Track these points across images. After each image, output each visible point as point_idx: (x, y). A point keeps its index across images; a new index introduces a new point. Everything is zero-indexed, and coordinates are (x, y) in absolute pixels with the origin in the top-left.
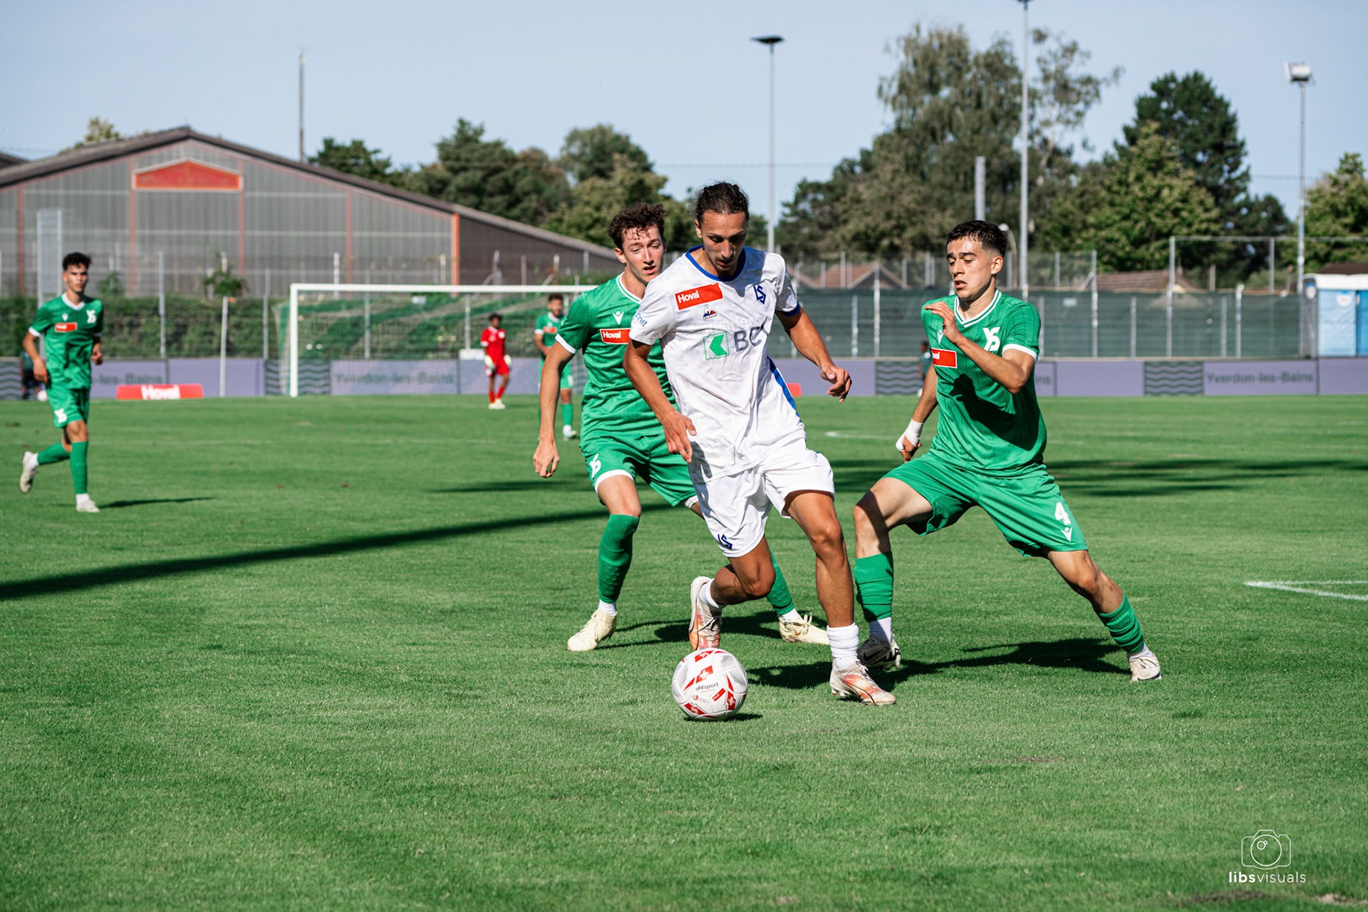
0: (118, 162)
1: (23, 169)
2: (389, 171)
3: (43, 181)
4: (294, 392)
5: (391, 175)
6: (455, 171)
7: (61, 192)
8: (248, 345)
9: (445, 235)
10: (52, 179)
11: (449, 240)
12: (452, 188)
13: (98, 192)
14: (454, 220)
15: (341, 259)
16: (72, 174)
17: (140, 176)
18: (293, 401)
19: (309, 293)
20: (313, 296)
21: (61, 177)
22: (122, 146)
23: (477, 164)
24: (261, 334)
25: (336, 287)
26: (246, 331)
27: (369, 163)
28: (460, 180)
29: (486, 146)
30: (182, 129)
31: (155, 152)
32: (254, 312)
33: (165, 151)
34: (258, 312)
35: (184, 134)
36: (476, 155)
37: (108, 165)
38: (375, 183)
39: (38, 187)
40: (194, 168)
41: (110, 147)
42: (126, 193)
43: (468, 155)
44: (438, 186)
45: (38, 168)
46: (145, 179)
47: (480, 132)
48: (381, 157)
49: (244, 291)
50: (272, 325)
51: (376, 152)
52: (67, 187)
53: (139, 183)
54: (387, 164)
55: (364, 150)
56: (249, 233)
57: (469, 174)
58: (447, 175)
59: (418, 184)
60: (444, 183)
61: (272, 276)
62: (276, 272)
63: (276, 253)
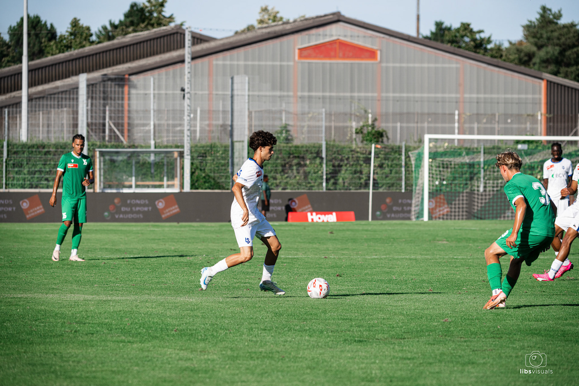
0: (285, 39)
1: (212, 44)
2: (490, 46)
3: (228, 54)
4: (426, 218)
5: (492, 50)
6: (540, 47)
7: (242, 63)
8: (388, 181)
9: (536, 96)
10: (235, 52)
11: (539, 100)
12: (536, 60)
13: (270, 63)
14: (543, 85)
16: (249, 48)
17: (301, 50)
21: (242, 50)
22: (288, 27)
23: (556, 41)
26: (387, 170)
27: (474, 40)
28: (542, 53)
29: (564, 26)
30: (333, 14)
31: (314, 31)
32: (393, 155)
33: (321, 30)
34: (397, 155)
35: (336, 18)
36: (556, 34)
37: (277, 42)
38: (479, 56)
39: (224, 60)
40: (343, 45)
41: (278, 28)
42: (291, 63)
43: (549, 34)
44: (526, 58)
45: (224, 45)
46: (305, 53)
47: (559, 16)
48: (483, 35)
49: (385, 139)
50: (407, 165)
51: (480, 32)
52: (246, 59)
53: (301, 56)
54: (489, 41)
55: (471, 31)
56: (384, 95)
57: (550, 49)
58: (534, 49)
60: (530, 56)
61: (401, 128)
62: (405, 125)
63: (405, 111)
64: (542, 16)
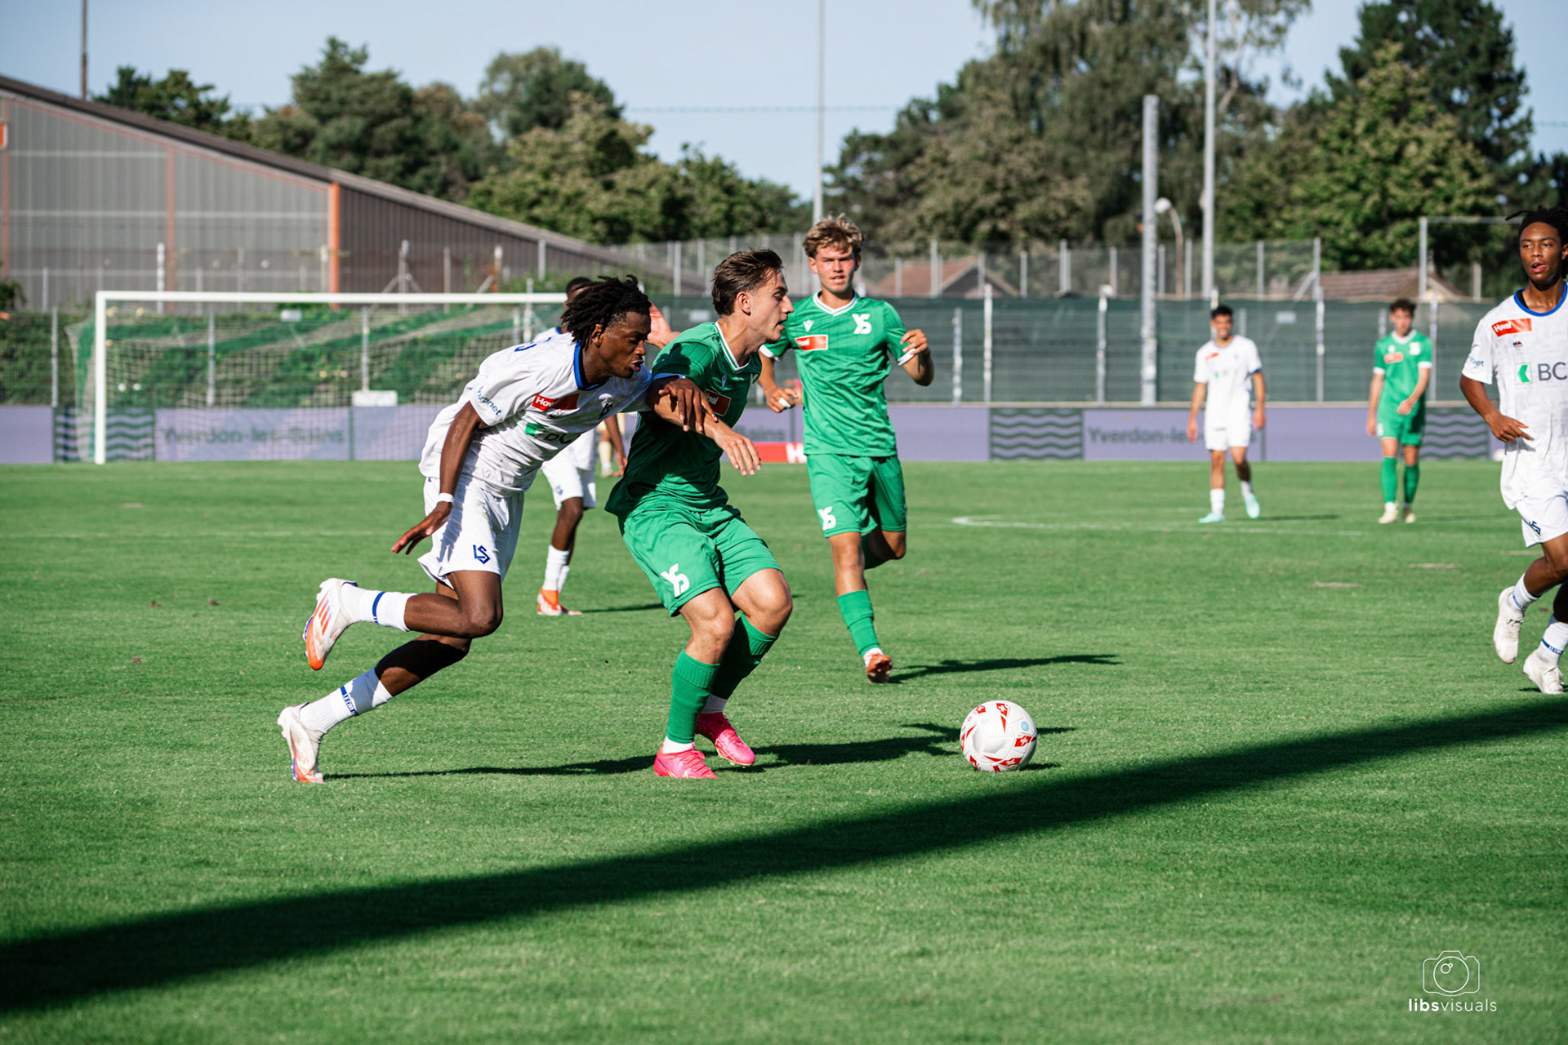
2: (226, 117)
4: (100, 457)
5: (230, 124)
6: (324, 118)
8: (24, 384)
9: (319, 215)
11: (325, 222)
12: (319, 143)
14: (332, 192)
15: (166, 253)
18: (99, 470)
19: (120, 304)
20: (126, 310)
23: (356, 107)
24: (46, 368)
25: (160, 296)
26: (22, 363)
27: (196, 105)
28: (330, 131)
29: (373, 79)
32: (33, 334)
34: (42, 333)
36: (356, 93)
43: (343, 93)
44: (298, 140)
47: (361, 57)
48: (212, 95)
49: (18, 302)
50: (63, 354)
51: (207, 88)
54: (224, 106)
55: (189, 85)
56: (16, 213)
57: (344, 123)
58: (311, 123)
59: (270, 138)
60: (307, 136)
61: (51, 279)
62: (58, 273)
63: (58, 244)
64: (331, 57)
